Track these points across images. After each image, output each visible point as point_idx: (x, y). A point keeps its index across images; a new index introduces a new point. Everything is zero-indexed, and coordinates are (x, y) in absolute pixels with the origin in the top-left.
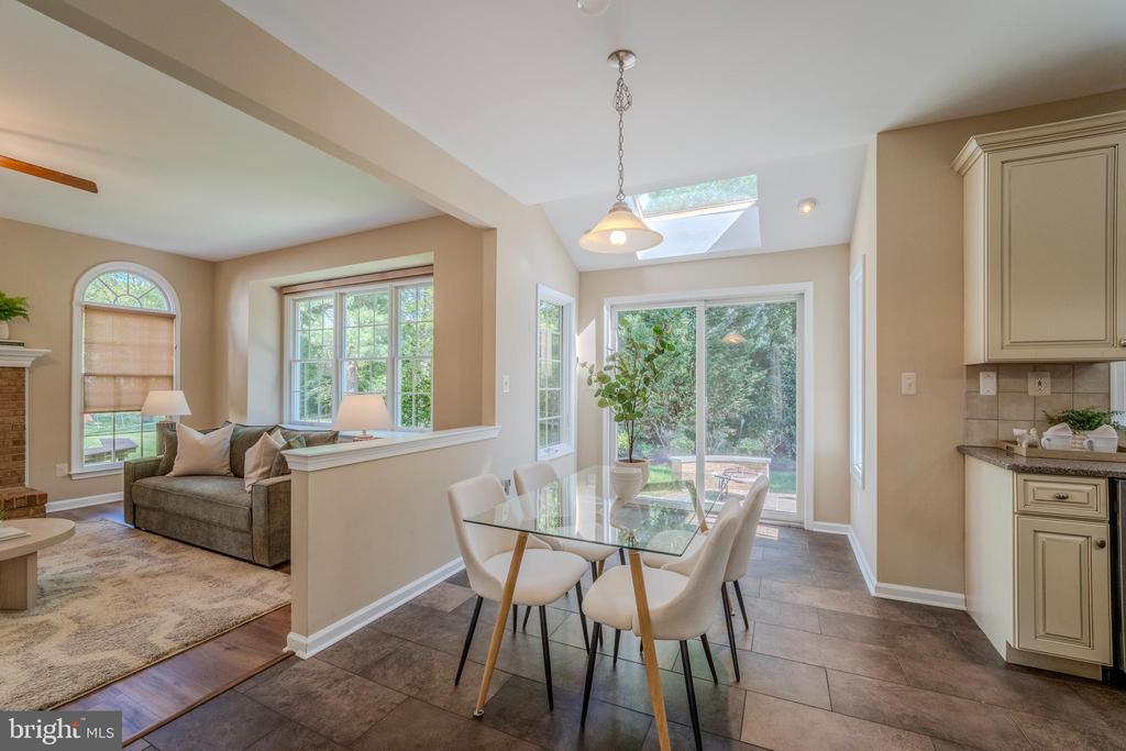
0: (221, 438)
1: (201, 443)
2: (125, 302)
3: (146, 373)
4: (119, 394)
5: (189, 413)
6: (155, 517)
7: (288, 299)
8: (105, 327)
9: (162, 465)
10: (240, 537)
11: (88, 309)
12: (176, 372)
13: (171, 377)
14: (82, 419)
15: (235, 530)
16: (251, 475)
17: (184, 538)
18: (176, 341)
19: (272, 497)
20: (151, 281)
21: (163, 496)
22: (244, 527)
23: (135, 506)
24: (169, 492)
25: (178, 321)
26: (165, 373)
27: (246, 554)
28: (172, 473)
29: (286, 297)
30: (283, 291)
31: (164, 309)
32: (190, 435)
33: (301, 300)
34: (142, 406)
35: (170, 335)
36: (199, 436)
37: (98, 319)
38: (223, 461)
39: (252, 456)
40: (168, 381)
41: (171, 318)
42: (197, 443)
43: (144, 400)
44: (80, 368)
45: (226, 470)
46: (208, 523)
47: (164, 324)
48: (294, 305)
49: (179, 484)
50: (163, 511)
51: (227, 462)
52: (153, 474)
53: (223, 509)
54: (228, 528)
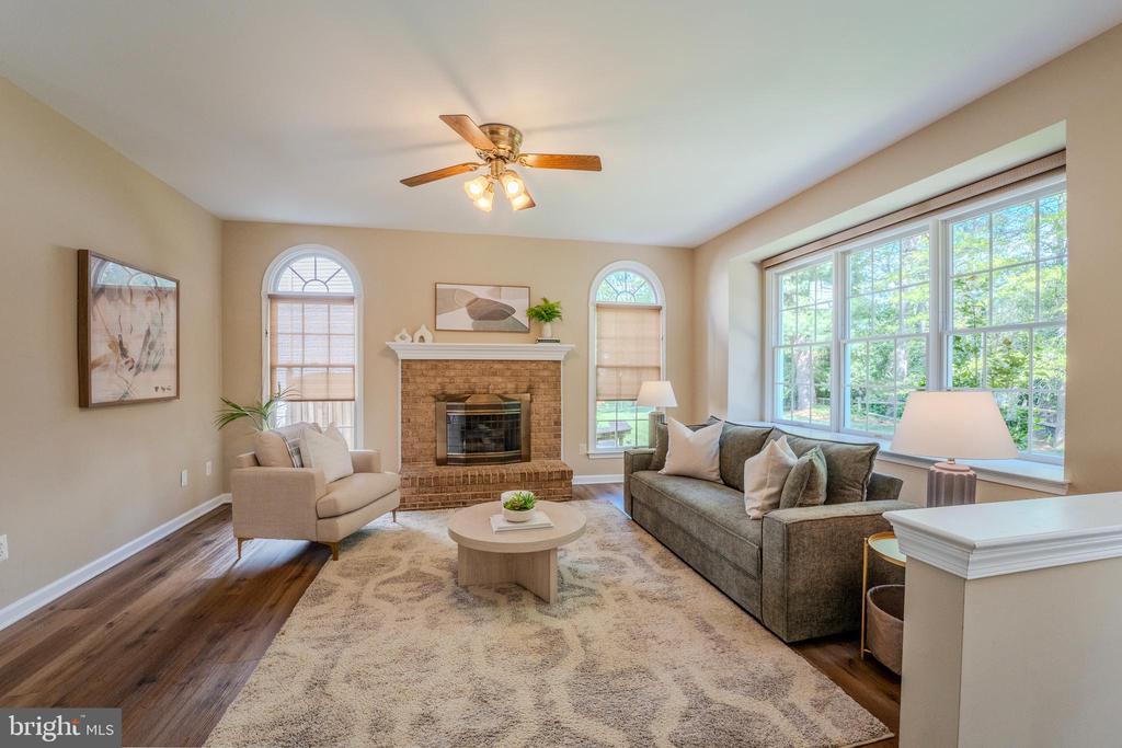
0: (709, 438)
1: (691, 440)
2: (623, 299)
3: (639, 365)
4: (621, 384)
5: (676, 405)
6: (648, 516)
7: (770, 274)
8: (611, 324)
9: (655, 459)
10: (744, 581)
11: (599, 307)
12: (662, 364)
13: (659, 368)
14: (596, 405)
15: (737, 567)
16: (755, 495)
17: (677, 551)
18: (663, 333)
19: (794, 542)
20: (644, 277)
21: (657, 496)
22: (752, 570)
23: (632, 498)
24: (662, 494)
25: (663, 312)
26: (654, 364)
27: (753, 605)
28: (664, 471)
29: (768, 272)
30: (764, 265)
31: (653, 301)
32: (679, 430)
33: (784, 273)
34: (637, 395)
35: (657, 327)
36: (688, 433)
37: (608, 316)
38: (712, 465)
39: (754, 469)
40: (655, 372)
41: (658, 309)
42: (687, 440)
43: (639, 390)
44: (594, 362)
45: (715, 476)
46: (703, 545)
47: (652, 317)
48: (778, 278)
49: (672, 486)
50: (656, 511)
51: (716, 466)
52: (646, 468)
53: (722, 535)
54: (727, 560)
